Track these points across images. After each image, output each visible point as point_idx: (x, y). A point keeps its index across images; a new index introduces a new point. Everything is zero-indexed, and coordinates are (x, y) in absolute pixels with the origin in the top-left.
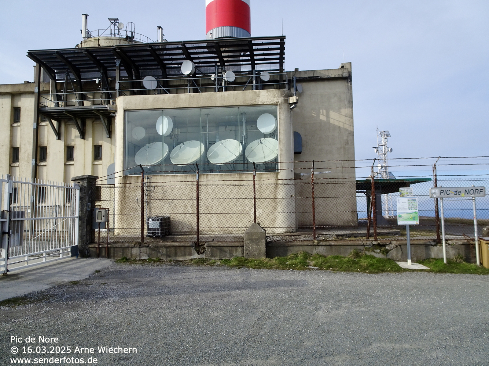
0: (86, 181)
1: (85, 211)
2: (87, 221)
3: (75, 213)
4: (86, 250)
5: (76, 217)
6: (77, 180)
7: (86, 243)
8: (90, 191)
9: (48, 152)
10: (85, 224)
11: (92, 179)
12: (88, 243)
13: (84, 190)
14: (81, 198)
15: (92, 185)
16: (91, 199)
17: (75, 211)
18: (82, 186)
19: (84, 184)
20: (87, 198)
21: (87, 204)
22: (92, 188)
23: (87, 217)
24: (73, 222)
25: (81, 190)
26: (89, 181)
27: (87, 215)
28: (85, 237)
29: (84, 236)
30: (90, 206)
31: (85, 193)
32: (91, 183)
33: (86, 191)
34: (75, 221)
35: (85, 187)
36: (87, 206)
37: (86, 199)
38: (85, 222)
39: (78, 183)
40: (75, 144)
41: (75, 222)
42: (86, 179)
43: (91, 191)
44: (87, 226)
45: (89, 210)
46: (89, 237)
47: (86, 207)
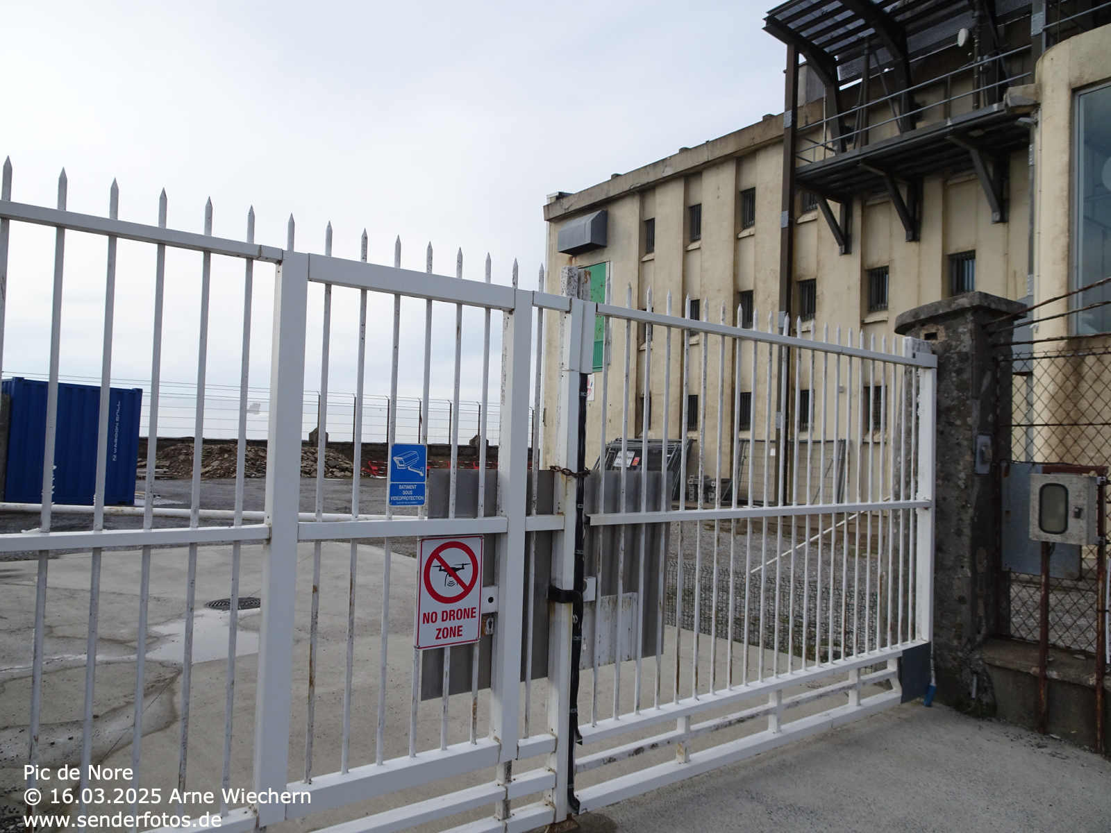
0: (970, 326)
1: (962, 475)
2: (974, 526)
3: (916, 483)
4: (974, 672)
5: (920, 504)
6: (923, 323)
7: (969, 641)
8: (988, 375)
9: (818, 292)
10: (966, 540)
11: (998, 313)
12: (979, 638)
13: (959, 372)
14: (942, 413)
15: (995, 346)
16: (990, 418)
17: (916, 474)
18: (947, 347)
19: (958, 339)
20: (975, 413)
21: (972, 440)
22: (995, 359)
23: (976, 509)
24: (907, 527)
25: (941, 373)
26: (984, 327)
27: (973, 499)
28: (965, 608)
29: (962, 600)
30: (989, 453)
31: (962, 387)
32: (991, 334)
33: (966, 376)
34: (916, 521)
35: (963, 357)
36: (974, 454)
37: (969, 414)
38: (967, 531)
39: (928, 337)
40: (891, 261)
41: (915, 527)
42: (970, 317)
43: (994, 377)
44: (973, 552)
45: (983, 469)
46: (986, 605)
47: (968, 458)
